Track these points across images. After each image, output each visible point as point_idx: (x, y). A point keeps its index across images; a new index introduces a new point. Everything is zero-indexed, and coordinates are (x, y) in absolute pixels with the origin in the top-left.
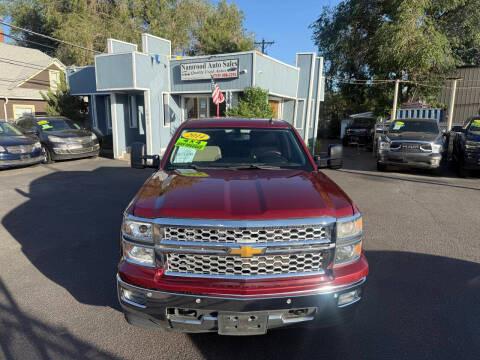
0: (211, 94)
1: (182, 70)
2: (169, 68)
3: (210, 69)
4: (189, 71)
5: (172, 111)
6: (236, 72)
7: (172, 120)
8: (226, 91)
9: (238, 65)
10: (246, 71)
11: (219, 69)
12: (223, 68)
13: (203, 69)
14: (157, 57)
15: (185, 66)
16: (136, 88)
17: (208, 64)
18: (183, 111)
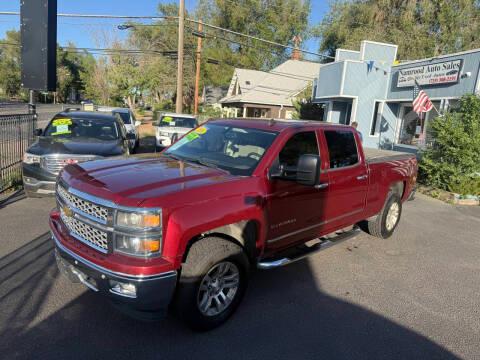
0: (411, 102)
1: (400, 75)
2: (389, 74)
3: (429, 74)
4: (406, 77)
5: (384, 120)
6: (456, 75)
7: (384, 130)
8: (442, 99)
9: (460, 67)
10: (469, 74)
11: (437, 73)
12: (441, 72)
13: (420, 75)
14: (372, 63)
15: (403, 71)
16: (342, 95)
17: (426, 68)
18: (400, 121)
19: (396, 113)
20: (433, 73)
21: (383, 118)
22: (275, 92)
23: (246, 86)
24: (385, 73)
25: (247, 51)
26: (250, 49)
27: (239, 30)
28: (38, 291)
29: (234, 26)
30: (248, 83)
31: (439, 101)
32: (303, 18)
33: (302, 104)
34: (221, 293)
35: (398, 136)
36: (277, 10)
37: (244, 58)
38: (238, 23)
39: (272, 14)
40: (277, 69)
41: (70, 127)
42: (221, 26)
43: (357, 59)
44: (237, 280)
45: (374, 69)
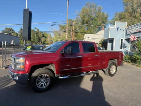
1: (128, 31)
2: (125, 31)
3: (135, 29)
7: (125, 47)
12: (139, 28)
13: (133, 30)
14: (118, 28)
15: (128, 29)
16: (110, 38)
17: (134, 27)
18: (130, 44)
19: (129, 42)
20: (137, 29)
21: (124, 44)
22: (96, 39)
23: (87, 38)
24: (123, 30)
25: (89, 29)
26: (91, 29)
27: (87, 24)
28: (9, 82)
29: (85, 23)
30: (88, 38)
31: (139, 37)
32: (106, 19)
33: (102, 42)
34: (45, 83)
35: (130, 49)
36: (98, 17)
37: (88, 31)
38: (86, 22)
39: (96, 18)
40: (97, 33)
41: (31, 48)
42: (82, 23)
43: (114, 27)
44: (50, 80)
45: (119, 29)
